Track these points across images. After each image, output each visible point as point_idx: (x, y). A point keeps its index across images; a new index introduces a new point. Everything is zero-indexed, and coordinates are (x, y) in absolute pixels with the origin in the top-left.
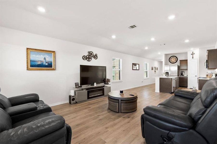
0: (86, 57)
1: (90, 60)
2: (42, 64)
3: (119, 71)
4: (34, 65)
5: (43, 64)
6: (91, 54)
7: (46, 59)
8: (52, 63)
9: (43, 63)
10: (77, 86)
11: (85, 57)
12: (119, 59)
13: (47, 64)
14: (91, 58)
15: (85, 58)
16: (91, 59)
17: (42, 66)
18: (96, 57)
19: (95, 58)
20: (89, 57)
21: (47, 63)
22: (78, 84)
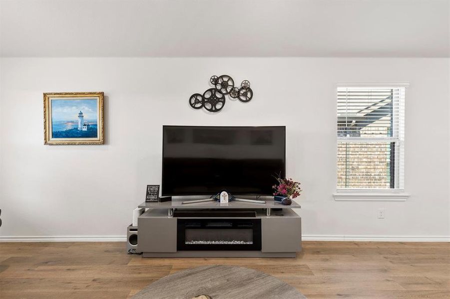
0: (203, 97)
1: (218, 106)
2: (75, 129)
3: (393, 145)
4: (59, 132)
5: (77, 129)
6: (225, 85)
7: (83, 115)
8: (97, 125)
9: (78, 125)
10: (153, 197)
11: (200, 99)
12: (388, 89)
13: (85, 129)
14: (223, 98)
15: (197, 101)
16: (224, 103)
17: (76, 135)
18: (244, 93)
19: (243, 98)
20: (213, 95)
21: (85, 125)
22: (157, 189)
